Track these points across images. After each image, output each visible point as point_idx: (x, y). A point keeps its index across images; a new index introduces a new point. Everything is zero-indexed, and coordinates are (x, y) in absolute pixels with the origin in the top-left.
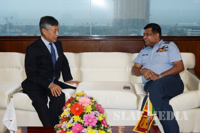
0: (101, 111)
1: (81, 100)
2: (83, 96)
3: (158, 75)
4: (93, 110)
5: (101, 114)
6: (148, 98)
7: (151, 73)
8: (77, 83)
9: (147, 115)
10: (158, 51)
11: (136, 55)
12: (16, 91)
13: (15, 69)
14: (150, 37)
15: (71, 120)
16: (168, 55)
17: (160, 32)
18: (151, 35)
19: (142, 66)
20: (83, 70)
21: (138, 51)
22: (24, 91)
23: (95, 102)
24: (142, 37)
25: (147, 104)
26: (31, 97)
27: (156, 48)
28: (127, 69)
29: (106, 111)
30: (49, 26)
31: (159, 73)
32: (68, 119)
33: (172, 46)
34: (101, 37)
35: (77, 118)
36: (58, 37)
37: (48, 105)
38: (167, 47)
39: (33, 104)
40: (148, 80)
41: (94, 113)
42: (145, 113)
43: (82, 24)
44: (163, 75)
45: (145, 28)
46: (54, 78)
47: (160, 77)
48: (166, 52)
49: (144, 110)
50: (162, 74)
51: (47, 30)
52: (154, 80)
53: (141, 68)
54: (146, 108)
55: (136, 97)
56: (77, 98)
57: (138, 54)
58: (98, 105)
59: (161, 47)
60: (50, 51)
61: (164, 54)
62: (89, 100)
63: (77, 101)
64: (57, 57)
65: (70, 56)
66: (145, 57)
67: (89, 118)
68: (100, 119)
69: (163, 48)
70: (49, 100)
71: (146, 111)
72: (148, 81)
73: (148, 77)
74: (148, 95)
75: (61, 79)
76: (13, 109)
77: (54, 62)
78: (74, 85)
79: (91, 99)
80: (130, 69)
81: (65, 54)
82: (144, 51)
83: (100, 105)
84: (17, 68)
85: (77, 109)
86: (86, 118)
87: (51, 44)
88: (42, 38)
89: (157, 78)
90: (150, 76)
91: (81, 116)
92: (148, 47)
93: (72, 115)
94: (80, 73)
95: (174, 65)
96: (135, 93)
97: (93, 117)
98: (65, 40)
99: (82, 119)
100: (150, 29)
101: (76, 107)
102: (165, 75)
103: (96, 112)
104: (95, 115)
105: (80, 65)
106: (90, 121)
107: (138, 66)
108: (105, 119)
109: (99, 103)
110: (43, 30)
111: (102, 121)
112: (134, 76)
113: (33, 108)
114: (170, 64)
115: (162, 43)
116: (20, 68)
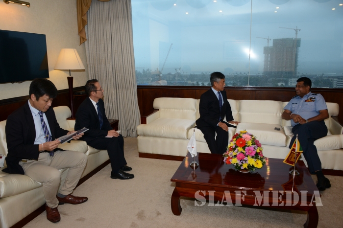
0: (259, 146)
1: (244, 136)
2: (245, 133)
3: (305, 120)
4: (252, 144)
5: (259, 148)
6: (297, 138)
7: (299, 117)
8: (237, 123)
9: (295, 151)
10: (306, 101)
11: (286, 103)
12: (192, 127)
13: (191, 111)
14: (301, 89)
15: (236, 150)
16: (315, 105)
17: (310, 85)
18: (303, 87)
19: (291, 112)
20: (242, 113)
21: (288, 100)
22: (198, 127)
23: (254, 139)
24: (294, 88)
25: (295, 143)
26: (203, 132)
27: (305, 98)
28: (278, 114)
29: (262, 146)
30: (219, 80)
31: (306, 118)
32: (234, 149)
33: (319, 97)
34: (257, 88)
35: (240, 149)
36: (225, 87)
37: (215, 138)
38: (315, 98)
39: (205, 137)
40: (296, 122)
41: (253, 146)
42: (294, 150)
43: (236, 73)
44: (310, 121)
45: (298, 81)
46: (221, 118)
47: (307, 122)
48: (313, 103)
49: (293, 147)
50: (308, 119)
51: (218, 83)
52: (302, 123)
53: (290, 114)
54: (295, 146)
55: (285, 137)
56: (241, 135)
57: (288, 102)
58: (256, 141)
59: (309, 98)
60: (218, 98)
61: (311, 103)
62: (250, 136)
63: (241, 137)
64: (223, 103)
65: (232, 102)
66: (294, 106)
67: (250, 150)
68: (258, 151)
69: (311, 99)
70: (216, 135)
71: (294, 148)
72: (296, 124)
73: (297, 121)
74: (297, 135)
75: (225, 120)
76: (195, 139)
77: (220, 106)
78: (235, 125)
79: (252, 136)
80: (281, 114)
81: (228, 100)
82: (293, 100)
83: (258, 141)
84: (192, 110)
85: (241, 143)
86: (247, 149)
87: (219, 93)
88: (213, 89)
89: (304, 123)
90: (299, 120)
91: (244, 148)
92: (299, 97)
93: (236, 147)
94: (240, 116)
95: (320, 112)
96: (285, 133)
97: (253, 149)
98: (229, 90)
99: (244, 150)
100: (302, 83)
101: (240, 141)
102: (312, 120)
103: (255, 146)
104: (254, 148)
105: (239, 109)
106: (250, 152)
107: (288, 112)
108: (261, 151)
109: (257, 139)
110: (215, 83)
111: (259, 153)
112: (284, 120)
113: (205, 140)
114: (316, 112)
115: (310, 95)
116: (194, 110)
